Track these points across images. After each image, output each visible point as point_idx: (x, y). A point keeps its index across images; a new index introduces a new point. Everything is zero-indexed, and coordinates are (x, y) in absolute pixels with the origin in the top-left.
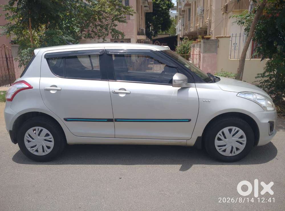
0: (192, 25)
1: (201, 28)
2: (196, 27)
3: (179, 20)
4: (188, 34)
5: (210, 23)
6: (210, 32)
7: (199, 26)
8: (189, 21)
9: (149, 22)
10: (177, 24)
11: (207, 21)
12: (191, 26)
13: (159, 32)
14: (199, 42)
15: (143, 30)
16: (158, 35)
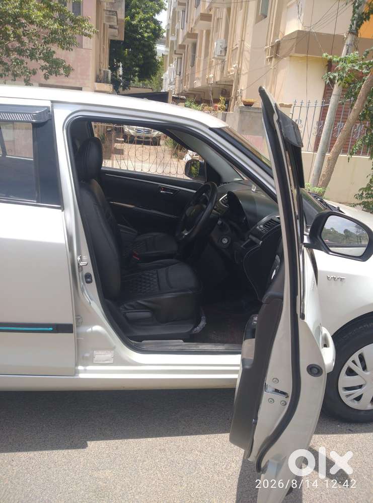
0: (199, 75)
1: (216, 82)
2: (208, 80)
3: (170, 63)
4: (188, 92)
5: (239, 74)
6: (236, 92)
7: (214, 79)
8: (192, 67)
9: (115, 60)
10: (166, 71)
11: (231, 70)
12: (196, 77)
13: (134, 81)
14: (219, 109)
15: (107, 74)
16: (131, 88)
